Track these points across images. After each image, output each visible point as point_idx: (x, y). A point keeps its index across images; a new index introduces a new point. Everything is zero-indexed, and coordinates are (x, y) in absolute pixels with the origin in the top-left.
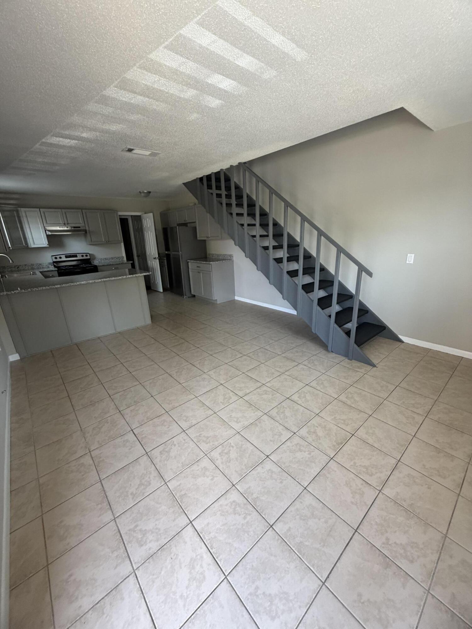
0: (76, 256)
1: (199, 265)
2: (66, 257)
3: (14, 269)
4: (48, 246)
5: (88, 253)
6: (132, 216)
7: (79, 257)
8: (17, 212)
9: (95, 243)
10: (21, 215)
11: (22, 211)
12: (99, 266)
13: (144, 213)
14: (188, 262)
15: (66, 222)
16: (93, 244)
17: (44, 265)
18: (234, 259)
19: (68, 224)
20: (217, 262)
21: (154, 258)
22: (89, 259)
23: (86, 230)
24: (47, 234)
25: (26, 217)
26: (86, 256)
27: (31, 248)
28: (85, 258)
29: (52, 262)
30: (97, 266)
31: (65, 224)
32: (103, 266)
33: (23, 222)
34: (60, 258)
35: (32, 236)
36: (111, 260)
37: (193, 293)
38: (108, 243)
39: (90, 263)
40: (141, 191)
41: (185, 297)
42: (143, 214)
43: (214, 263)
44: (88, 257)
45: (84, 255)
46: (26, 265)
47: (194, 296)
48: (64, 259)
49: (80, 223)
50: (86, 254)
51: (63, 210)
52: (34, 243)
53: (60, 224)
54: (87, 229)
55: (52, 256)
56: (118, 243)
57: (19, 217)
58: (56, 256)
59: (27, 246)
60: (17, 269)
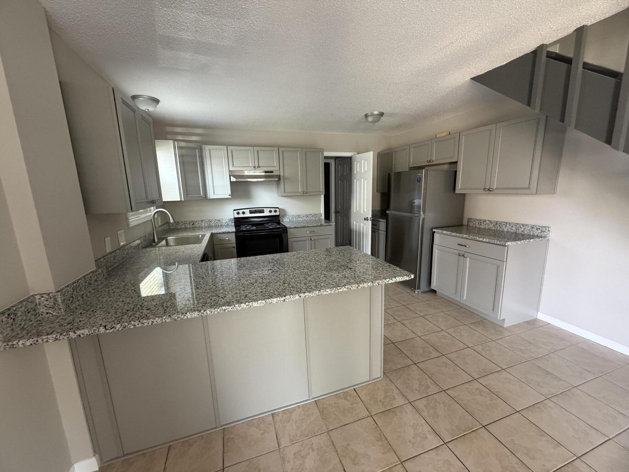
0: (262, 212)
1: (463, 242)
2: (251, 212)
3: (188, 226)
4: (230, 197)
5: (278, 208)
6: (336, 158)
7: (267, 213)
8: (201, 150)
9: (289, 194)
10: (204, 155)
11: (207, 148)
12: (289, 228)
13: (357, 153)
14: (434, 232)
15: (257, 165)
16: (287, 195)
17: (224, 222)
18: (552, 235)
19: (259, 167)
20: (519, 242)
21: (365, 219)
22: (278, 216)
23: (280, 175)
24: (232, 180)
25: (210, 157)
26: (275, 211)
27: (210, 199)
28: (273, 214)
29: (233, 218)
30: (287, 227)
31: (255, 167)
32: (295, 227)
33: (205, 163)
34: (244, 213)
35: (213, 183)
36: (305, 218)
37: (434, 286)
38: (305, 194)
39: (279, 223)
40: (369, 114)
41: (416, 292)
42: (355, 155)
43: (514, 243)
44: (277, 213)
45: (273, 210)
46: (202, 221)
47: (434, 291)
48: (248, 215)
49: (274, 166)
50: (274, 209)
51: (256, 148)
52: (214, 193)
53: (250, 167)
54: (282, 174)
55: (234, 210)
56: (318, 195)
57: (201, 157)
58: (239, 211)
59: (205, 197)
60: (191, 226)
